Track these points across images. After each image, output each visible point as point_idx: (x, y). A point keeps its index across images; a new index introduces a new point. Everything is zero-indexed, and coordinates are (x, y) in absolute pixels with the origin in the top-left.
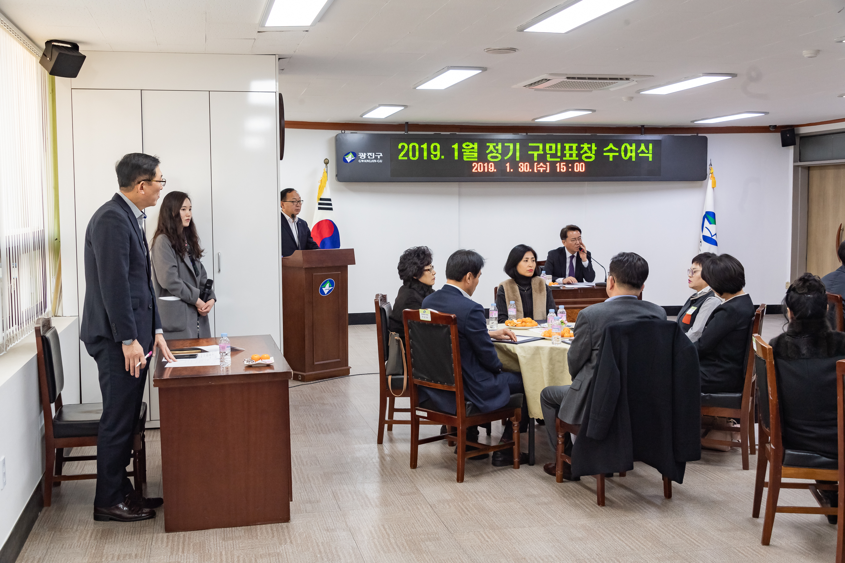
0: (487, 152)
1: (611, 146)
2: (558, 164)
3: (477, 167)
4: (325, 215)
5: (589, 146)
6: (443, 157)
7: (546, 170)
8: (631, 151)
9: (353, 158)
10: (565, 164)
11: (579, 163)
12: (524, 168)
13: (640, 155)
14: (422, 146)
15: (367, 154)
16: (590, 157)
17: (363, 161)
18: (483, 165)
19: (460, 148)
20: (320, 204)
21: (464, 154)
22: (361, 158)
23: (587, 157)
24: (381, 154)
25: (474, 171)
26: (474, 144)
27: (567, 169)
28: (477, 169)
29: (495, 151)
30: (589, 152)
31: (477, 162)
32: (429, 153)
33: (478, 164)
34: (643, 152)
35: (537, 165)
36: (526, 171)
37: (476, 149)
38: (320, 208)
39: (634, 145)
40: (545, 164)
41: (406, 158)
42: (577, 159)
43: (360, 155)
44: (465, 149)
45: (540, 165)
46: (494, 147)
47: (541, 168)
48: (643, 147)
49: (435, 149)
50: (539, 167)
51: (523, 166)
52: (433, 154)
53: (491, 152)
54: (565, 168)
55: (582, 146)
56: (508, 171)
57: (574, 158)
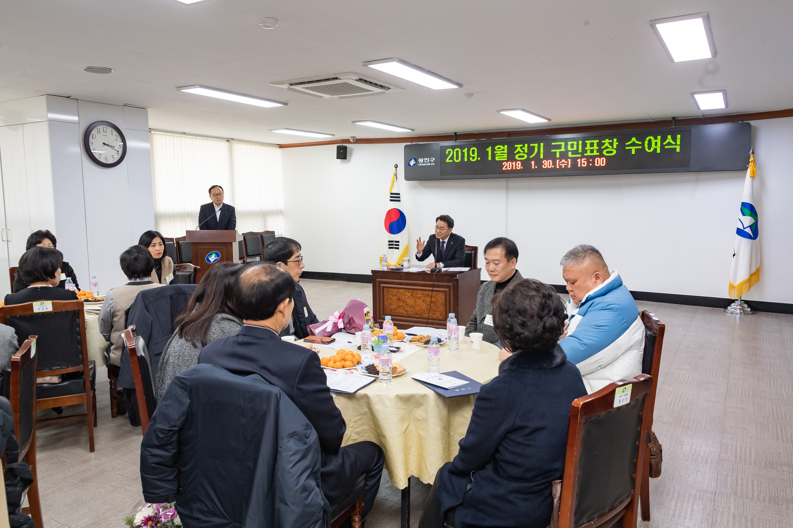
0: (515, 152)
1: (634, 139)
2: (579, 159)
3: (507, 165)
4: (395, 205)
5: (611, 141)
6: (479, 159)
7: (568, 165)
8: (656, 144)
9: (415, 163)
10: (585, 159)
11: (600, 158)
12: (547, 164)
13: (666, 147)
14: (463, 151)
15: (424, 159)
16: (612, 152)
17: (421, 164)
18: (512, 164)
19: (493, 150)
20: (391, 197)
21: (496, 155)
22: (420, 162)
23: (607, 152)
24: (434, 158)
25: (504, 169)
26: (504, 147)
27: (588, 164)
28: (506, 167)
29: (522, 152)
30: (611, 147)
31: (507, 161)
32: (469, 156)
33: (507, 163)
34: (669, 144)
35: (559, 162)
36: (549, 167)
37: (506, 151)
38: (391, 200)
39: (659, 137)
40: (566, 160)
41: (452, 161)
42: (598, 154)
43: (419, 160)
44: (497, 151)
45: (562, 162)
46: (521, 148)
47: (563, 163)
48: (669, 138)
49: (473, 151)
50: (561, 163)
51: (546, 163)
52: (471, 157)
53: (519, 152)
54: (586, 162)
55: (603, 142)
56: (533, 168)
57: (595, 153)
